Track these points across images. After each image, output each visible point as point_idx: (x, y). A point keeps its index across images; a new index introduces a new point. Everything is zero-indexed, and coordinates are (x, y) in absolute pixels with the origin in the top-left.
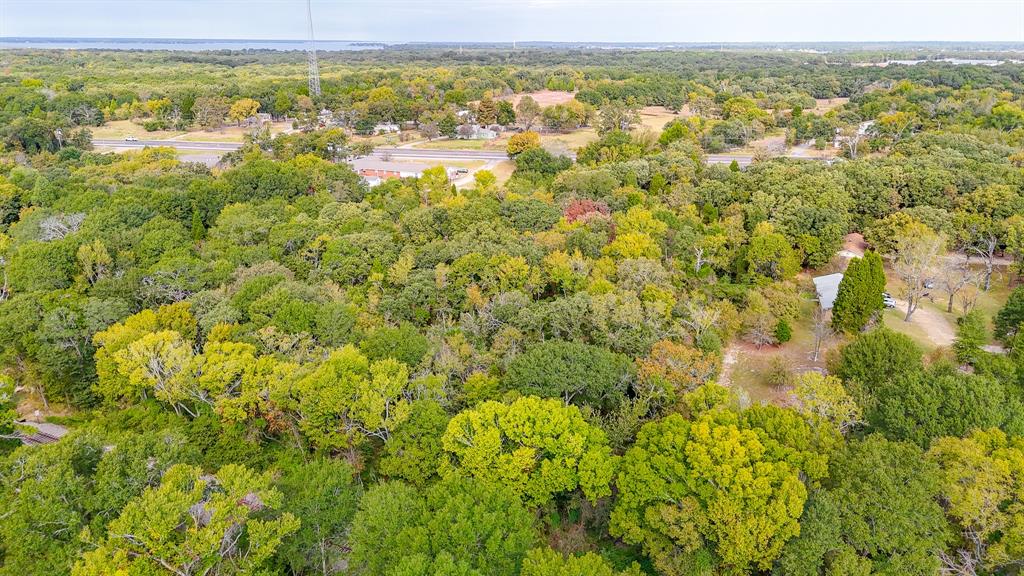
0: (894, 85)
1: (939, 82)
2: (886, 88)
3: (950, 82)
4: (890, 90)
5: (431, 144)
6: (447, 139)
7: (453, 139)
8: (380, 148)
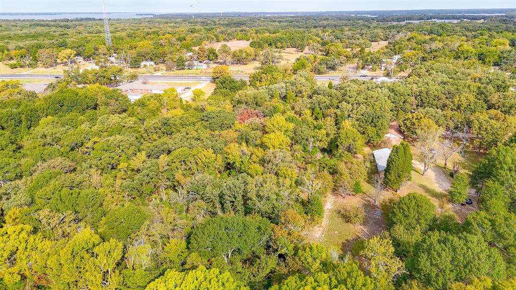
0: (409, 34)
1: (431, 32)
2: (405, 36)
3: (436, 32)
4: (407, 38)
5: (171, 72)
6: (180, 69)
7: (183, 69)
8: (143, 75)
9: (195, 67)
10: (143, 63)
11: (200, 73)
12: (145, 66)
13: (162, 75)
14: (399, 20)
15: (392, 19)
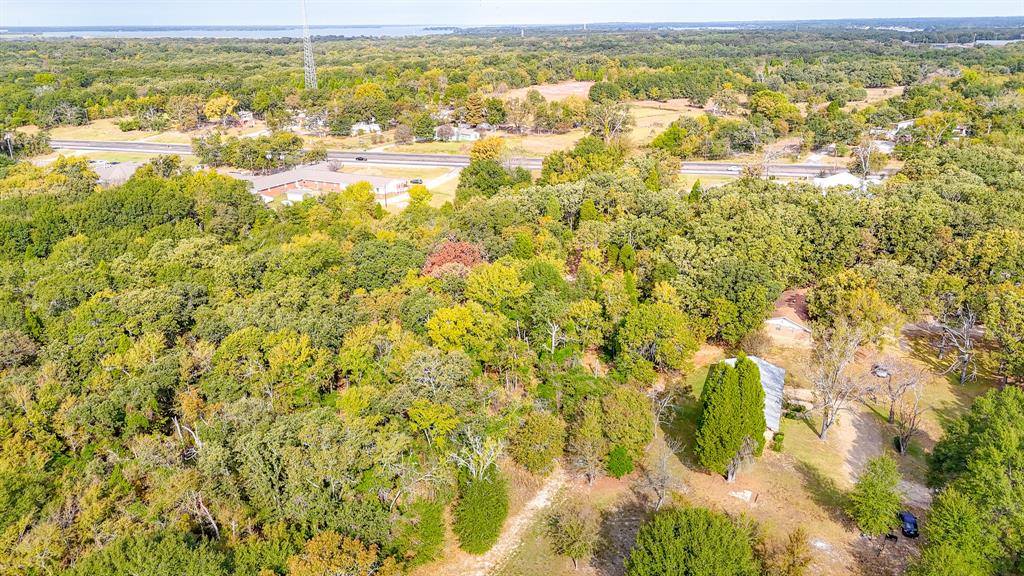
0: (961, 72)
2: (952, 76)
5: (405, 147)
6: (425, 141)
7: (431, 141)
8: (350, 151)
9: (454, 138)
10: (356, 128)
11: (461, 149)
12: (361, 132)
13: (386, 152)
14: (962, 38)
15: (947, 37)
